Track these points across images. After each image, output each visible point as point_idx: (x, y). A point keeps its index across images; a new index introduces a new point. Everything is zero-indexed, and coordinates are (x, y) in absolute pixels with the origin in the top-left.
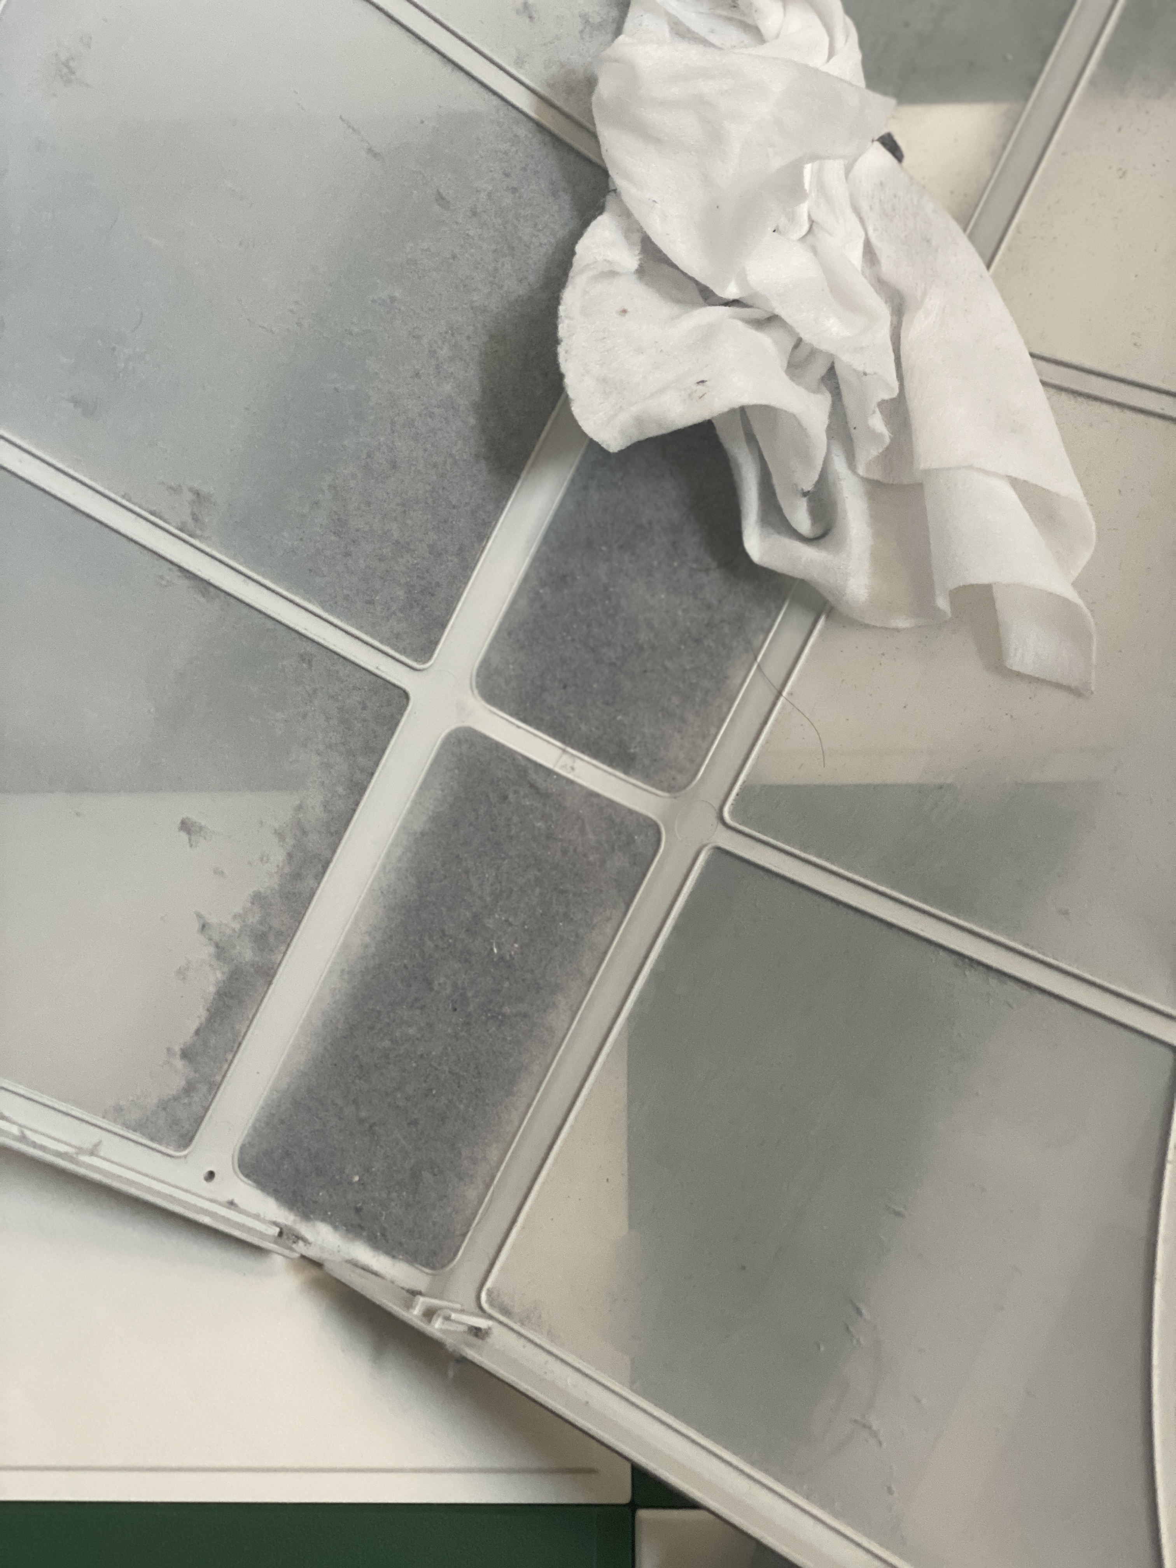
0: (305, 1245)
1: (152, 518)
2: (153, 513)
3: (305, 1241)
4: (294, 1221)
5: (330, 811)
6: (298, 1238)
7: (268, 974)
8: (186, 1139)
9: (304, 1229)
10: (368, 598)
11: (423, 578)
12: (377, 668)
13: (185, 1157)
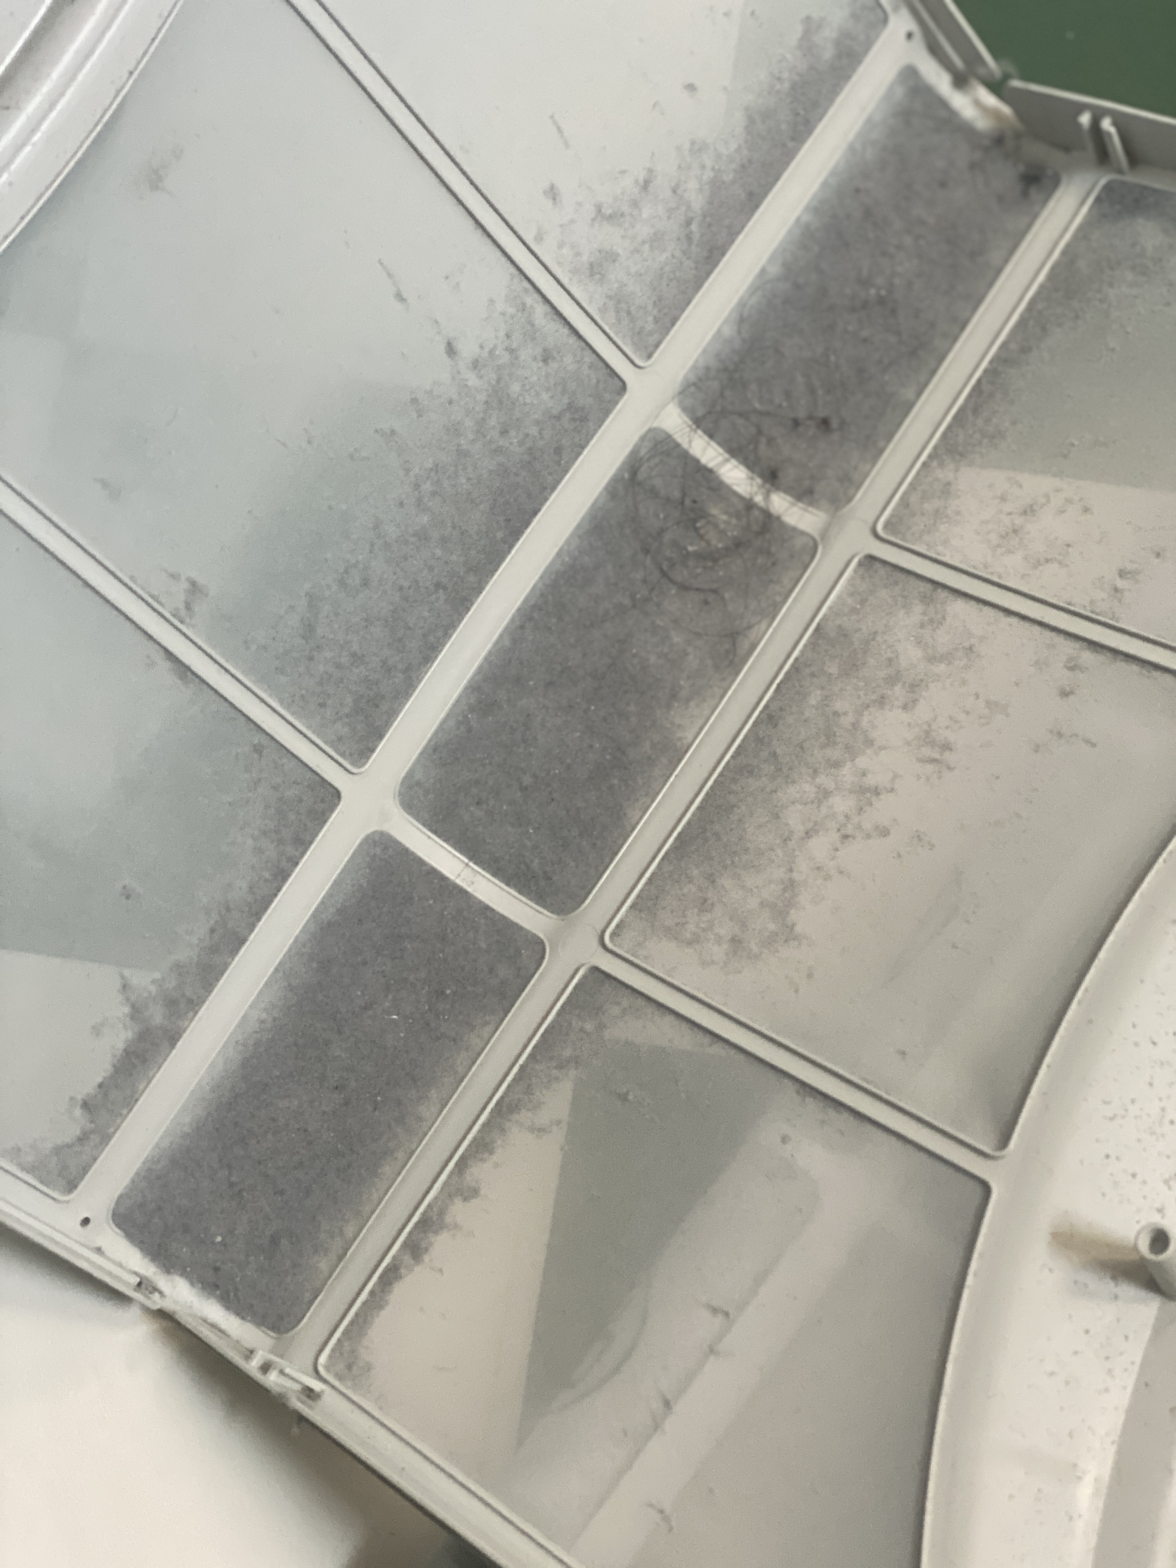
0: (161, 1297)
1: (150, 600)
2: (152, 596)
3: (161, 1293)
4: (155, 1274)
5: (253, 893)
6: (155, 1289)
7: (173, 1038)
8: (71, 1186)
9: (162, 1282)
10: (322, 701)
11: (371, 689)
12: (318, 766)
13: (67, 1202)
